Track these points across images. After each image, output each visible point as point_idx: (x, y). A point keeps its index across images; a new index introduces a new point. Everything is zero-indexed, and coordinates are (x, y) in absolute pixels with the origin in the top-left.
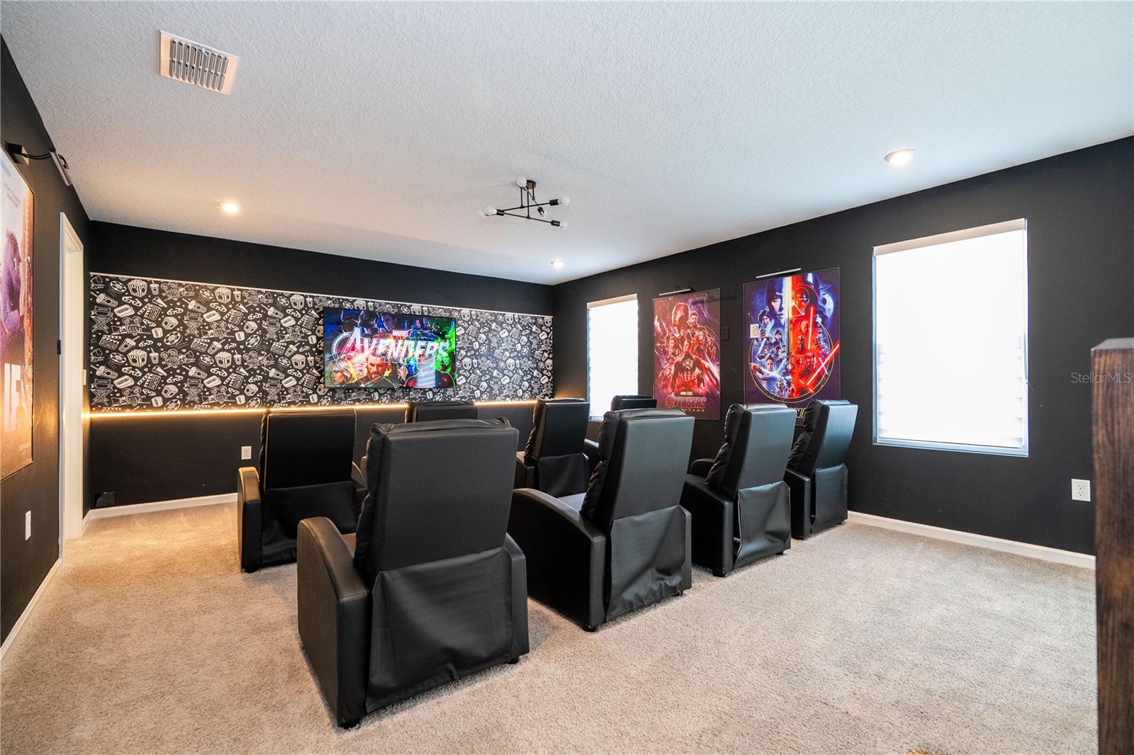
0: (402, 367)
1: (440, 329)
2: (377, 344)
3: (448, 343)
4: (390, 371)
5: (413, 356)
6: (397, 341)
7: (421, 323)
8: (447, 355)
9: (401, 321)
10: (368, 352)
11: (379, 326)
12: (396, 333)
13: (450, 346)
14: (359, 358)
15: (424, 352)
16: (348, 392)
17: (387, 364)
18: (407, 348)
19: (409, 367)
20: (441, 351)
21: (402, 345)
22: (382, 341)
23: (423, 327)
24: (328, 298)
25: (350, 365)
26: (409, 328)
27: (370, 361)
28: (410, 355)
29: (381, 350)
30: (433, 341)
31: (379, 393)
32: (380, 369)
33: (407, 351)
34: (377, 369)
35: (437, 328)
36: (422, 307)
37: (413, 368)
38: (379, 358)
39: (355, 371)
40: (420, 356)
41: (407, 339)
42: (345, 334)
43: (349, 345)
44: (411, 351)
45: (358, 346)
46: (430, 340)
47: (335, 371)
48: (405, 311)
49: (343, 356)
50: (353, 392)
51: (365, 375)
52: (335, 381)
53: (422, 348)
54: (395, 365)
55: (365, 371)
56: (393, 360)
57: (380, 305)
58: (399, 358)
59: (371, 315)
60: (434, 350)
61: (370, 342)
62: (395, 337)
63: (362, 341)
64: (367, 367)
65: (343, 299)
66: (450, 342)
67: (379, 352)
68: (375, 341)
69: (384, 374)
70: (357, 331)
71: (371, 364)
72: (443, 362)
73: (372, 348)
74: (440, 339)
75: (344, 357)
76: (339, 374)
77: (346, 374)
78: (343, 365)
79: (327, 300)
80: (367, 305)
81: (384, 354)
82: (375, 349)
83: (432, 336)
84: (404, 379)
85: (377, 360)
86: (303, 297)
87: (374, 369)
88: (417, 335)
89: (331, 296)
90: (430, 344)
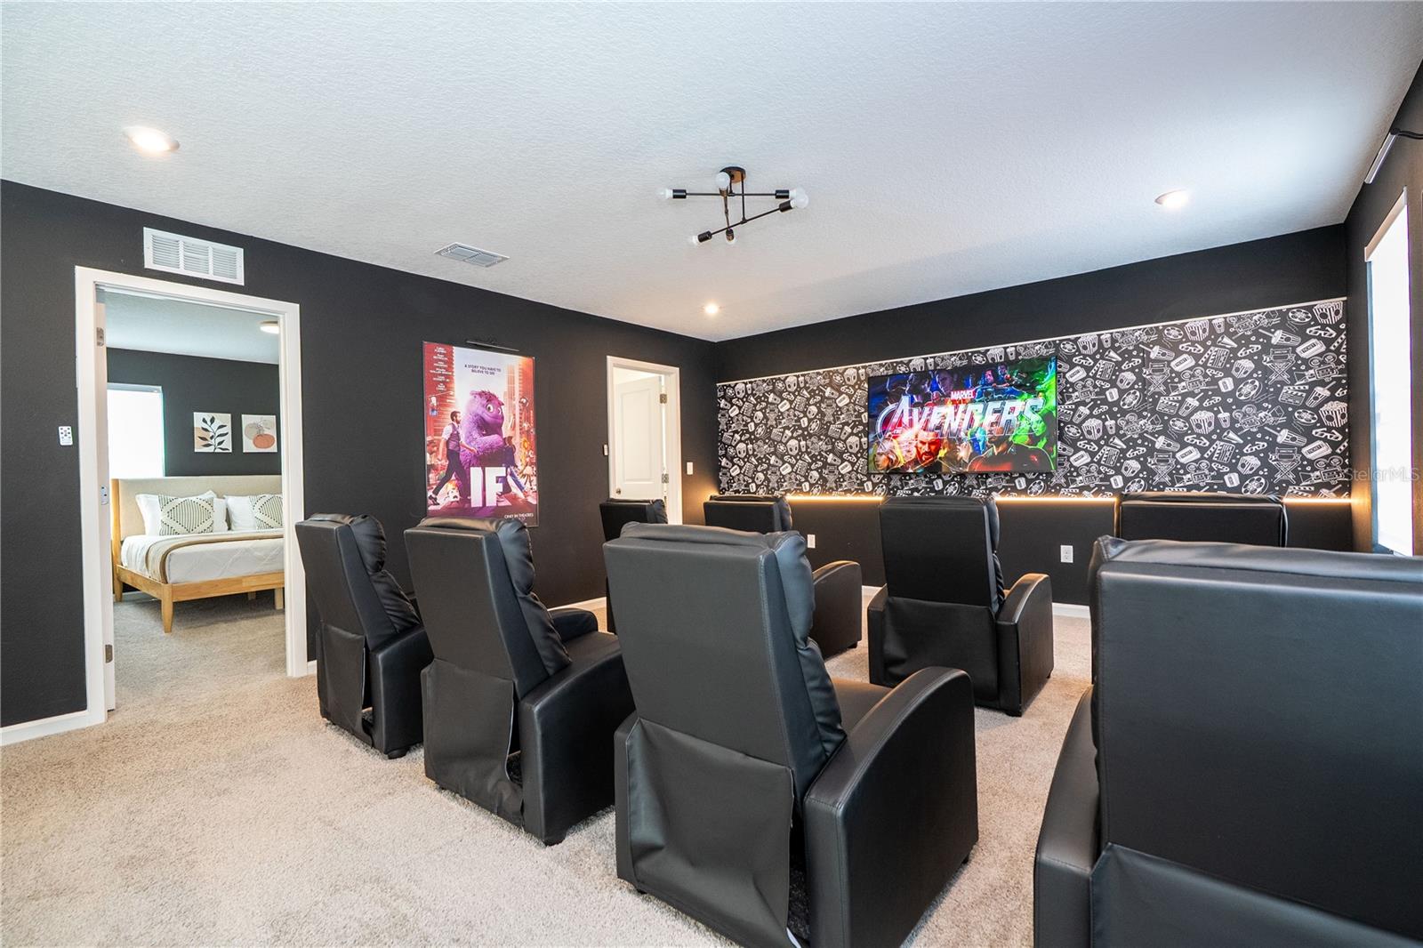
0: (964, 444)
1: (1025, 378)
2: (929, 415)
3: (1041, 400)
4: (946, 451)
5: (981, 425)
6: (957, 407)
7: (995, 374)
8: (1039, 418)
9: (963, 377)
10: (918, 426)
11: (932, 390)
12: (955, 395)
13: (1046, 402)
14: (906, 435)
15: (999, 418)
16: (905, 479)
17: (941, 441)
18: (972, 414)
19: (974, 442)
20: (1028, 414)
21: (965, 412)
22: (936, 409)
23: (997, 380)
24: (881, 365)
25: (897, 446)
26: (975, 385)
27: (920, 438)
28: (976, 424)
29: (934, 421)
30: (1015, 398)
31: (944, 482)
32: (933, 447)
33: (972, 420)
34: (929, 448)
35: (1020, 377)
36: (1005, 348)
37: (981, 443)
38: (931, 434)
39: (902, 453)
40: (992, 424)
41: (973, 401)
42: (891, 406)
43: (895, 420)
44: (977, 419)
45: (906, 420)
46: (1009, 398)
47: (879, 454)
48: (979, 360)
49: (888, 434)
50: (911, 479)
51: (913, 456)
52: (878, 465)
53: (995, 411)
54: (955, 440)
55: (914, 452)
56: (951, 433)
57: (943, 359)
58: (959, 430)
59: (923, 375)
60: (1017, 413)
61: (921, 413)
62: (954, 402)
63: (911, 412)
64: (916, 447)
65: (896, 362)
66: (1045, 397)
67: (931, 425)
68: (927, 410)
69: (938, 454)
70: (905, 400)
71: (922, 442)
72: (1031, 430)
73: (923, 420)
74: (1026, 395)
75: (890, 436)
76: (884, 457)
77: (891, 457)
78: (887, 445)
79: (878, 368)
80: (926, 364)
81: (939, 427)
82: (927, 421)
83: (1012, 392)
84: (967, 461)
85: (929, 437)
86: (855, 370)
87: (925, 448)
88: (987, 394)
89: (884, 362)
90: (1009, 404)
